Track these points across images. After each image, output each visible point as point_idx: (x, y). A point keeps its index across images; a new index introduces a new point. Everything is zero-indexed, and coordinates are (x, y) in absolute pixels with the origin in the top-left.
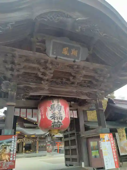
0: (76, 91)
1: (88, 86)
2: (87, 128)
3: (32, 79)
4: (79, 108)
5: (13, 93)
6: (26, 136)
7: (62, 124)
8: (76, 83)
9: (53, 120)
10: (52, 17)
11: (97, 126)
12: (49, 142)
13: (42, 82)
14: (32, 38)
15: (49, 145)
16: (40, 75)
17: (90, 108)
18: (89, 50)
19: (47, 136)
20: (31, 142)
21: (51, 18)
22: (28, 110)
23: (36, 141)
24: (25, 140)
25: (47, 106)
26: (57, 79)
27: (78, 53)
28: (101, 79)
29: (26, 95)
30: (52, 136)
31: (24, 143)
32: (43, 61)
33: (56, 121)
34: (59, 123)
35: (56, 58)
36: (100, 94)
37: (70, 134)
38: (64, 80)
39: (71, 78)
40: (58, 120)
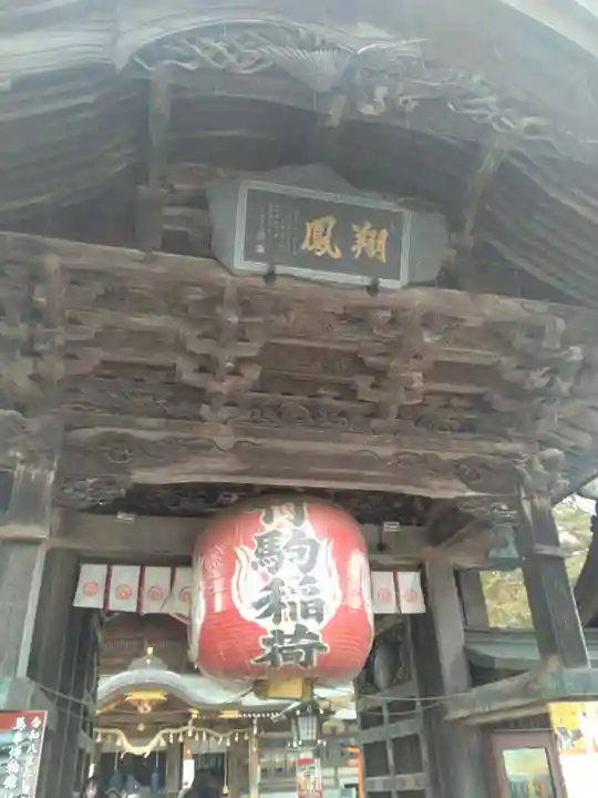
0: (397, 455)
1: (467, 427)
2: (480, 672)
3: (150, 399)
4: (429, 553)
5: (35, 472)
6: (195, 714)
7: (321, 648)
8: (394, 409)
9: (268, 624)
10: (225, 52)
11: (532, 654)
12: (306, 743)
13: (205, 410)
14: (140, 187)
15: (311, 761)
16: (188, 374)
17: (493, 553)
18: (455, 226)
19: (298, 712)
20: (219, 743)
21: (219, 57)
22: (149, 570)
23: (246, 738)
24: (190, 734)
25: (238, 545)
26: (284, 394)
27: (394, 245)
28: (538, 379)
29: (111, 483)
30: (322, 712)
31: (189, 752)
32: (195, 295)
33: (288, 627)
34: (305, 642)
35: (270, 276)
36: (539, 467)
37: (390, 706)
38: (328, 399)
39: (363, 383)
40: (301, 621)
